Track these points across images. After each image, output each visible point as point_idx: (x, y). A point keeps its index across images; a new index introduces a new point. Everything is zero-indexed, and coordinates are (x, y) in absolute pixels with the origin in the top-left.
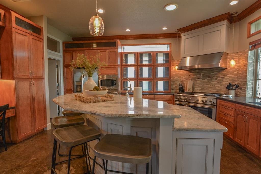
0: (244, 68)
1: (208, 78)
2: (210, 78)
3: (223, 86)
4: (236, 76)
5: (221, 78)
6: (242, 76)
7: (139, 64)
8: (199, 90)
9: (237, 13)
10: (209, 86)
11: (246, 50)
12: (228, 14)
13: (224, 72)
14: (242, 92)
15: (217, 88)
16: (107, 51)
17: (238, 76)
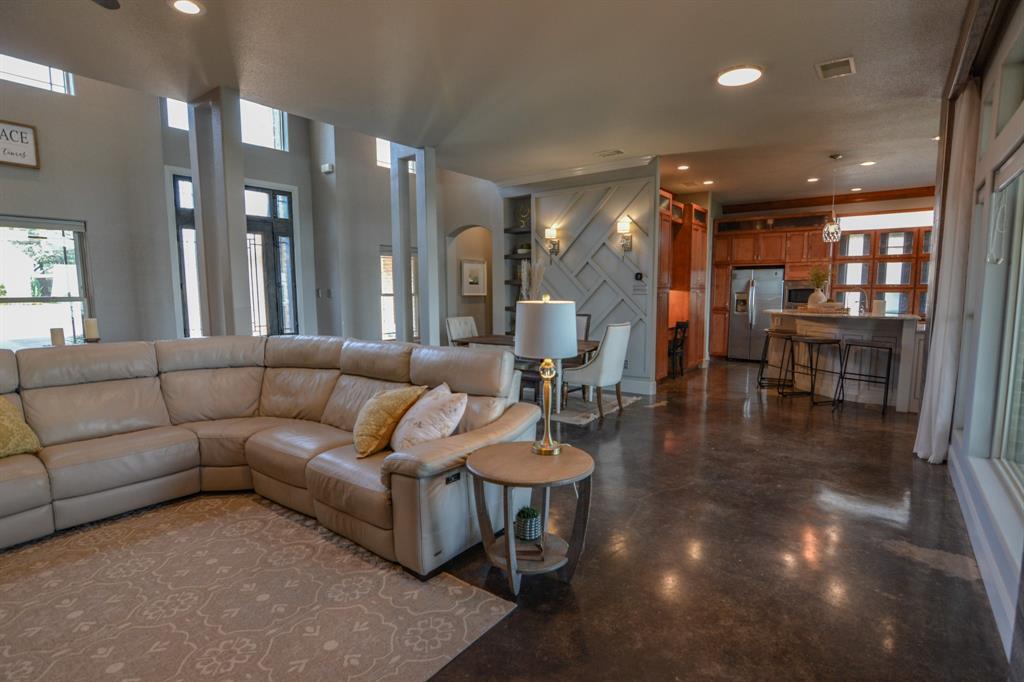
7: (878, 254)
16: (806, 234)
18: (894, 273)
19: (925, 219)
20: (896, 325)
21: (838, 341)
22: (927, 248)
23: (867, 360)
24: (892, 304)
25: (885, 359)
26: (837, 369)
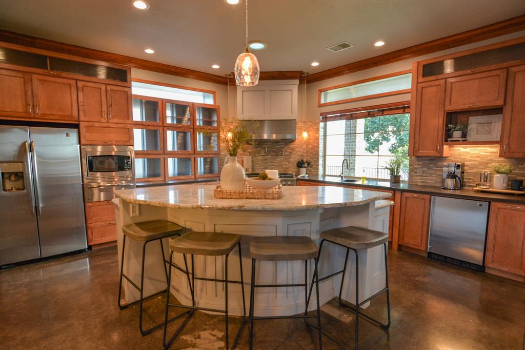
0: (314, 141)
1: (272, 153)
2: (275, 153)
3: (291, 164)
4: (305, 151)
5: (288, 153)
6: (312, 151)
8: (260, 170)
9: (308, 74)
10: (274, 164)
11: (316, 121)
12: (302, 72)
13: (292, 146)
14: (313, 170)
15: (284, 166)
17: (308, 151)
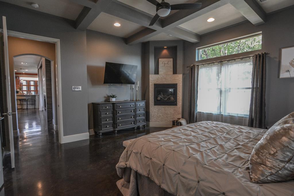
7: (29, 85)
18: (32, 88)
19: (37, 79)
20: (35, 96)
21: (25, 99)
22: (38, 84)
23: (31, 102)
24: (33, 93)
25: (34, 101)
26: (26, 103)
